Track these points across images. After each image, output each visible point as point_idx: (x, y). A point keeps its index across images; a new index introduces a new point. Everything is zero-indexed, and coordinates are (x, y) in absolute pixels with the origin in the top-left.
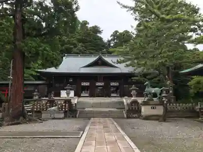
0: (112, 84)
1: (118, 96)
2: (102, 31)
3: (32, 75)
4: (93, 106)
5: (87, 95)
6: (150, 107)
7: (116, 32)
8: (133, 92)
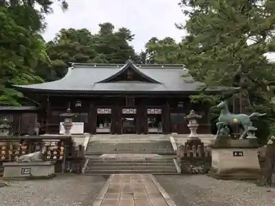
0: (151, 111)
1: (161, 131)
2: (133, 35)
3: (15, 97)
4: (118, 149)
5: (107, 130)
6: (230, 152)
7: (154, 39)
8: (192, 124)
